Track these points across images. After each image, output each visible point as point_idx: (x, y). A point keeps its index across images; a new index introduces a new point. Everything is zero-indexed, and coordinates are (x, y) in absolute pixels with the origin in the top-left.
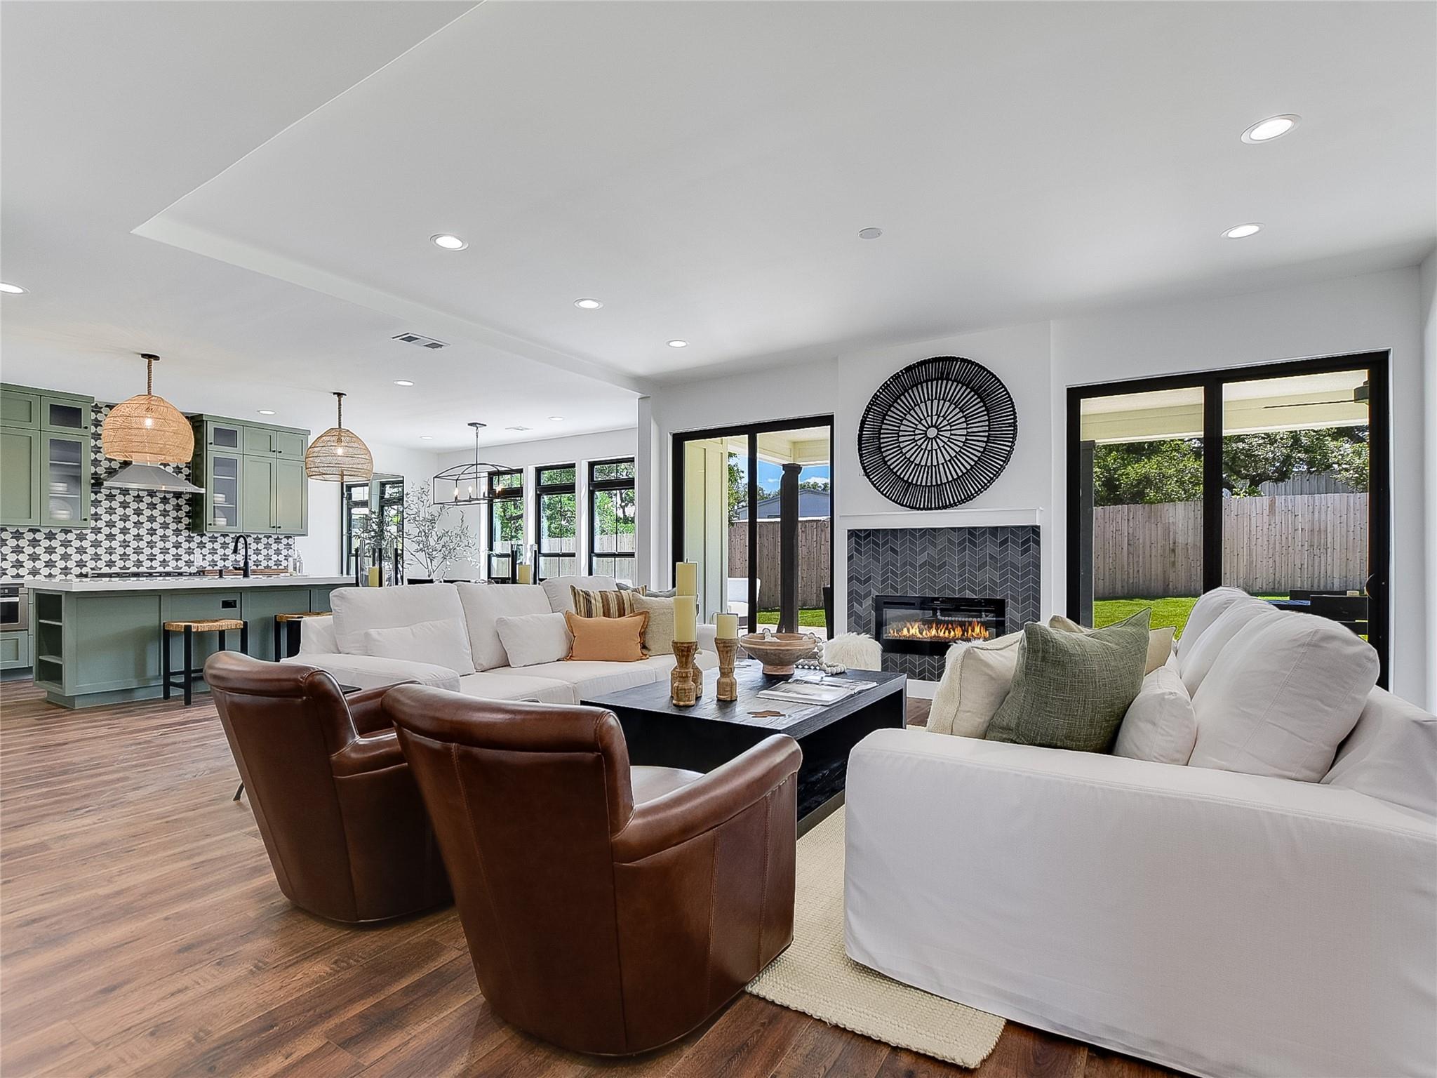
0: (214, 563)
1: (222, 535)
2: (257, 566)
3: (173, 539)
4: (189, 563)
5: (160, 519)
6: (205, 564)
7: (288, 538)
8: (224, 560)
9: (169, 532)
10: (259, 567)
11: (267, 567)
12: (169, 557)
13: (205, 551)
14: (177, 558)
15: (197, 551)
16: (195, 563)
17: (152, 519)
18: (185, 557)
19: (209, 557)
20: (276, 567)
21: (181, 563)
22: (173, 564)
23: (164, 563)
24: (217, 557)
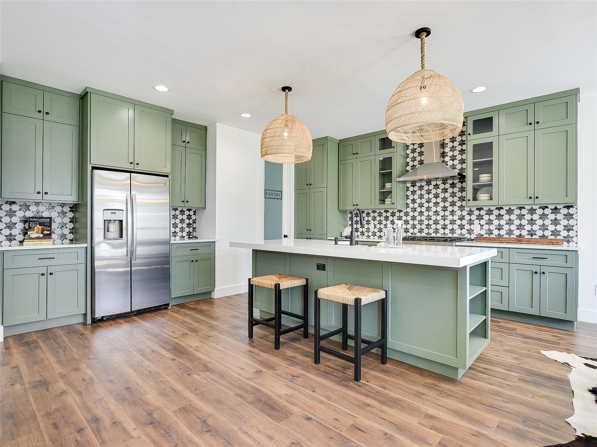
0: (490, 232)
1: (496, 209)
2: (532, 235)
3: (459, 213)
4: (470, 231)
5: (450, 199)
6: (483, 232)
7: (568, 207)
8: (499, 229)
9: (456, 208)
10: (534, 237)
11: (543, 236)
12: (456, 227)
13: (483, 222)
14: (462, 227)
15: (476, 222)
16: (475, 232)
17: (445, 200)
18: (467, 227)
19: (486, 227)
20: (553, 237)
21: (464, 231)
22: (458, 231)
23: (452, 231)
24: (492, 227)
